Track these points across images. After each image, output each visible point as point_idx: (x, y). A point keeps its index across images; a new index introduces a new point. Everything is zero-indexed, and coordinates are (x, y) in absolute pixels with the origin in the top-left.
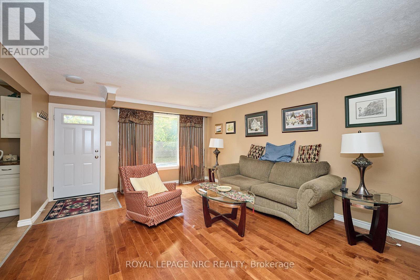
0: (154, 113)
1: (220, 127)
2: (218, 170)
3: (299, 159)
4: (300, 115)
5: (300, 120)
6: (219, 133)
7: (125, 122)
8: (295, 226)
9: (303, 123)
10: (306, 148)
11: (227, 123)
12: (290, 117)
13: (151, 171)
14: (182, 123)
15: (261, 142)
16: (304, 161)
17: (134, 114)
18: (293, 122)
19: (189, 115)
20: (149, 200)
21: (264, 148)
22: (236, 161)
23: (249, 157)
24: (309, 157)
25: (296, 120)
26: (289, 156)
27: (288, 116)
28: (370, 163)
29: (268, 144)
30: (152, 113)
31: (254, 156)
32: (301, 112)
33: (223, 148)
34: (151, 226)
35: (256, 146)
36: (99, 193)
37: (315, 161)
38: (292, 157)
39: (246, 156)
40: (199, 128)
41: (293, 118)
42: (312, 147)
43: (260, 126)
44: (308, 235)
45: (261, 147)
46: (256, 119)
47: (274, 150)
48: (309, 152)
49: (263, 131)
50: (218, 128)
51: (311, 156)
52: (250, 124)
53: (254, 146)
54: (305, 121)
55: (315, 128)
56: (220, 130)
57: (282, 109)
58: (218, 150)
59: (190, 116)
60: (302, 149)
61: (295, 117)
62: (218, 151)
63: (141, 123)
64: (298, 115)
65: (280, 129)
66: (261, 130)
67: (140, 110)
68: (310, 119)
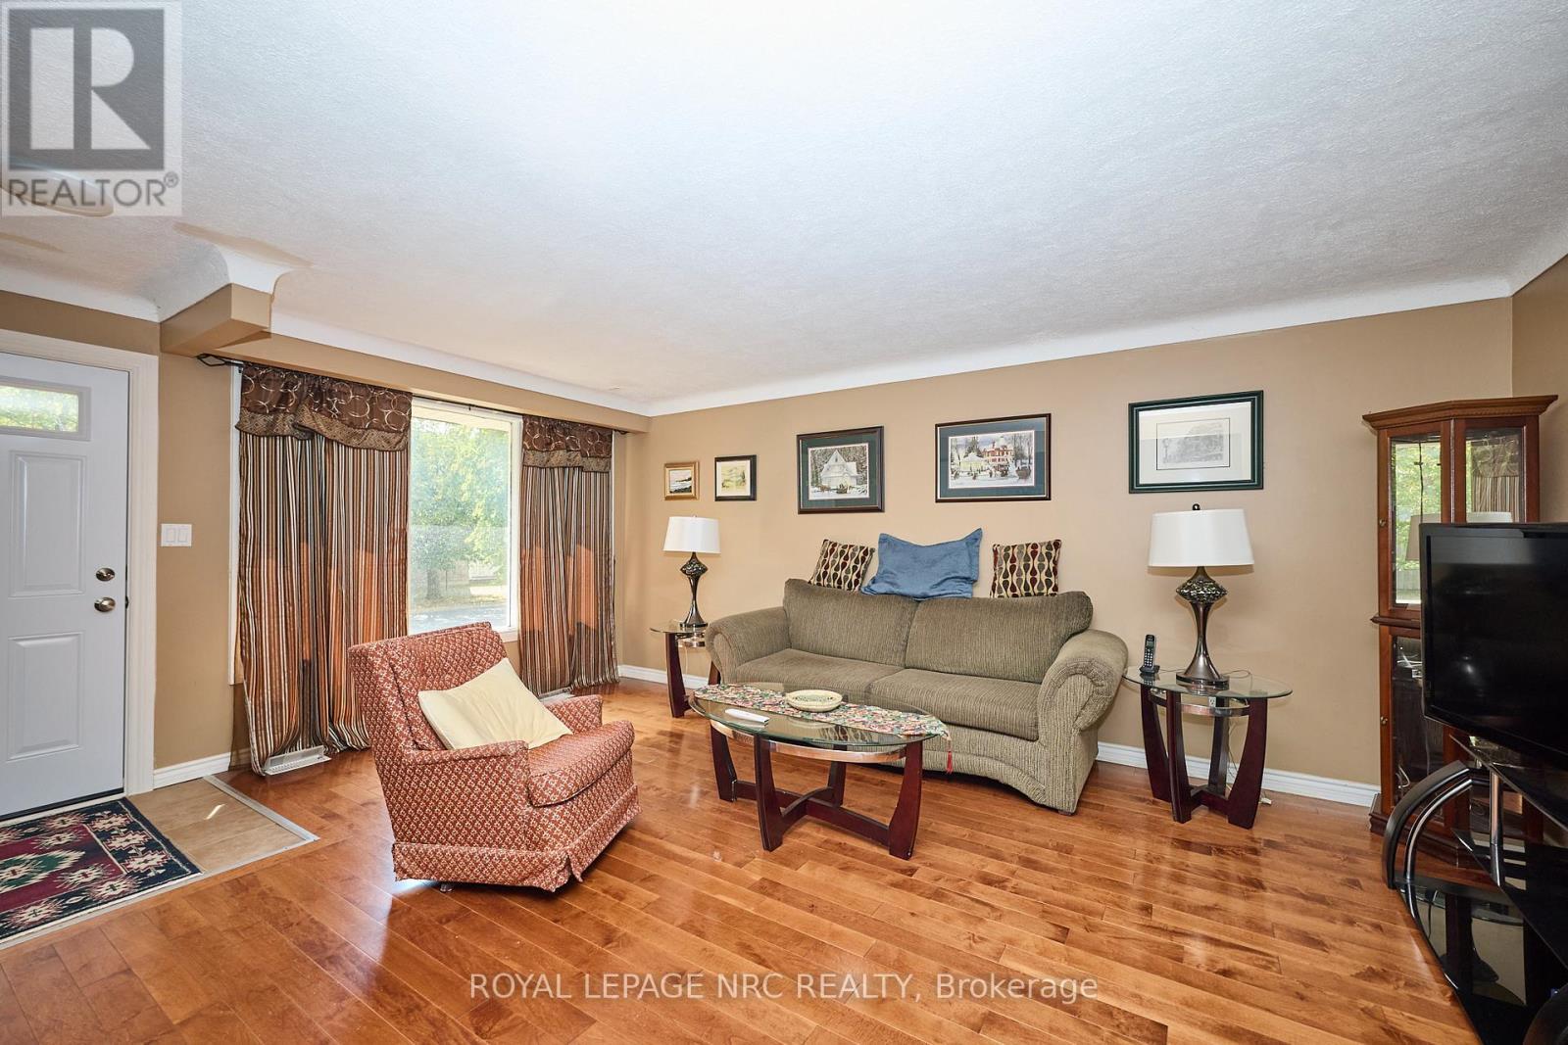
0: (414, 402)
1: (688, 473)
2: (719, 637)
3: (999, 587)
4: (998, 449)
5: (996, 464)
6: (683, 494)
7: (271, 434)
8: (1031, 796)
9: (1005, 474)
10: (1020, 552)
11: (718, 460)
12: (962, 453)
13: (482, 655)
14: (532, 449)
15: (860, 531)
16: (1018, 592)
17: (319, 394)
18: (974, 468)
19: (562, 421)
20: (545, 778)
21: (872, 551)
22: (774, 598)
23: (819, 584)
24: (1033, 581)
25: (983, 464)
26: (967, 579)
27: (957, 447)
28: (1221, 592)
29: (884, 540)
30: (403, 399)
31: (840, 582)
32: (1000, 438)
33: (718, 552)
34: (557, 886)
35: (845, 547)
36: (121, 791)
37: (1050, 591)
38: (975, 581)
39: (810, 582)
40: (596, 472)
41: (973, 455)
42: (1038, 550)
43: (856, 477)
44: (1072, 815)
45: (862, 548)
46: (840, 451)
47: (915, 558)
48: (1031, 563)
49: (867, 496)
50: (677, 478)
51: (1037, 577)
52: (816, 468)
53: (835, 545)
54: (1012, 469)
55: (1042, 491)
56: (688, 484)
57: (937, 426)
58: (700, 560)
59: (566, 422)
60: (1005, 556)
61: (980, 455)
62: (699, 563)
63: (354, 442)
64: (989, 448)
65: (930, 490)
66: (859, 492)
67: (349, 383)
68: (1028, 461)
